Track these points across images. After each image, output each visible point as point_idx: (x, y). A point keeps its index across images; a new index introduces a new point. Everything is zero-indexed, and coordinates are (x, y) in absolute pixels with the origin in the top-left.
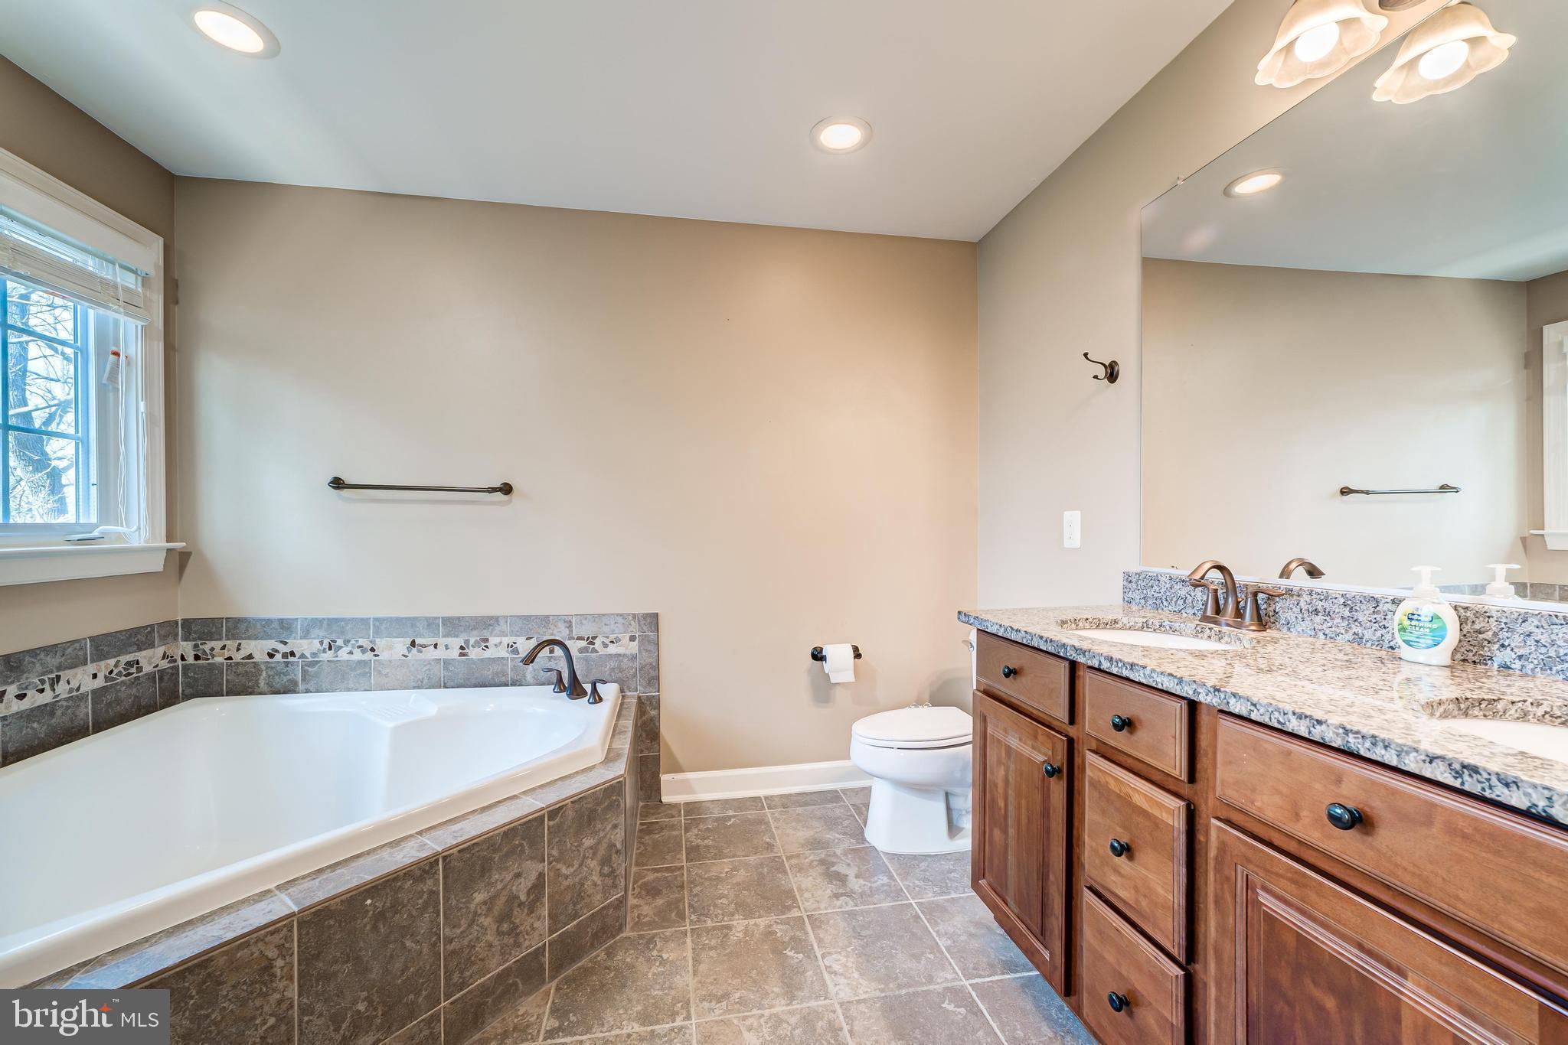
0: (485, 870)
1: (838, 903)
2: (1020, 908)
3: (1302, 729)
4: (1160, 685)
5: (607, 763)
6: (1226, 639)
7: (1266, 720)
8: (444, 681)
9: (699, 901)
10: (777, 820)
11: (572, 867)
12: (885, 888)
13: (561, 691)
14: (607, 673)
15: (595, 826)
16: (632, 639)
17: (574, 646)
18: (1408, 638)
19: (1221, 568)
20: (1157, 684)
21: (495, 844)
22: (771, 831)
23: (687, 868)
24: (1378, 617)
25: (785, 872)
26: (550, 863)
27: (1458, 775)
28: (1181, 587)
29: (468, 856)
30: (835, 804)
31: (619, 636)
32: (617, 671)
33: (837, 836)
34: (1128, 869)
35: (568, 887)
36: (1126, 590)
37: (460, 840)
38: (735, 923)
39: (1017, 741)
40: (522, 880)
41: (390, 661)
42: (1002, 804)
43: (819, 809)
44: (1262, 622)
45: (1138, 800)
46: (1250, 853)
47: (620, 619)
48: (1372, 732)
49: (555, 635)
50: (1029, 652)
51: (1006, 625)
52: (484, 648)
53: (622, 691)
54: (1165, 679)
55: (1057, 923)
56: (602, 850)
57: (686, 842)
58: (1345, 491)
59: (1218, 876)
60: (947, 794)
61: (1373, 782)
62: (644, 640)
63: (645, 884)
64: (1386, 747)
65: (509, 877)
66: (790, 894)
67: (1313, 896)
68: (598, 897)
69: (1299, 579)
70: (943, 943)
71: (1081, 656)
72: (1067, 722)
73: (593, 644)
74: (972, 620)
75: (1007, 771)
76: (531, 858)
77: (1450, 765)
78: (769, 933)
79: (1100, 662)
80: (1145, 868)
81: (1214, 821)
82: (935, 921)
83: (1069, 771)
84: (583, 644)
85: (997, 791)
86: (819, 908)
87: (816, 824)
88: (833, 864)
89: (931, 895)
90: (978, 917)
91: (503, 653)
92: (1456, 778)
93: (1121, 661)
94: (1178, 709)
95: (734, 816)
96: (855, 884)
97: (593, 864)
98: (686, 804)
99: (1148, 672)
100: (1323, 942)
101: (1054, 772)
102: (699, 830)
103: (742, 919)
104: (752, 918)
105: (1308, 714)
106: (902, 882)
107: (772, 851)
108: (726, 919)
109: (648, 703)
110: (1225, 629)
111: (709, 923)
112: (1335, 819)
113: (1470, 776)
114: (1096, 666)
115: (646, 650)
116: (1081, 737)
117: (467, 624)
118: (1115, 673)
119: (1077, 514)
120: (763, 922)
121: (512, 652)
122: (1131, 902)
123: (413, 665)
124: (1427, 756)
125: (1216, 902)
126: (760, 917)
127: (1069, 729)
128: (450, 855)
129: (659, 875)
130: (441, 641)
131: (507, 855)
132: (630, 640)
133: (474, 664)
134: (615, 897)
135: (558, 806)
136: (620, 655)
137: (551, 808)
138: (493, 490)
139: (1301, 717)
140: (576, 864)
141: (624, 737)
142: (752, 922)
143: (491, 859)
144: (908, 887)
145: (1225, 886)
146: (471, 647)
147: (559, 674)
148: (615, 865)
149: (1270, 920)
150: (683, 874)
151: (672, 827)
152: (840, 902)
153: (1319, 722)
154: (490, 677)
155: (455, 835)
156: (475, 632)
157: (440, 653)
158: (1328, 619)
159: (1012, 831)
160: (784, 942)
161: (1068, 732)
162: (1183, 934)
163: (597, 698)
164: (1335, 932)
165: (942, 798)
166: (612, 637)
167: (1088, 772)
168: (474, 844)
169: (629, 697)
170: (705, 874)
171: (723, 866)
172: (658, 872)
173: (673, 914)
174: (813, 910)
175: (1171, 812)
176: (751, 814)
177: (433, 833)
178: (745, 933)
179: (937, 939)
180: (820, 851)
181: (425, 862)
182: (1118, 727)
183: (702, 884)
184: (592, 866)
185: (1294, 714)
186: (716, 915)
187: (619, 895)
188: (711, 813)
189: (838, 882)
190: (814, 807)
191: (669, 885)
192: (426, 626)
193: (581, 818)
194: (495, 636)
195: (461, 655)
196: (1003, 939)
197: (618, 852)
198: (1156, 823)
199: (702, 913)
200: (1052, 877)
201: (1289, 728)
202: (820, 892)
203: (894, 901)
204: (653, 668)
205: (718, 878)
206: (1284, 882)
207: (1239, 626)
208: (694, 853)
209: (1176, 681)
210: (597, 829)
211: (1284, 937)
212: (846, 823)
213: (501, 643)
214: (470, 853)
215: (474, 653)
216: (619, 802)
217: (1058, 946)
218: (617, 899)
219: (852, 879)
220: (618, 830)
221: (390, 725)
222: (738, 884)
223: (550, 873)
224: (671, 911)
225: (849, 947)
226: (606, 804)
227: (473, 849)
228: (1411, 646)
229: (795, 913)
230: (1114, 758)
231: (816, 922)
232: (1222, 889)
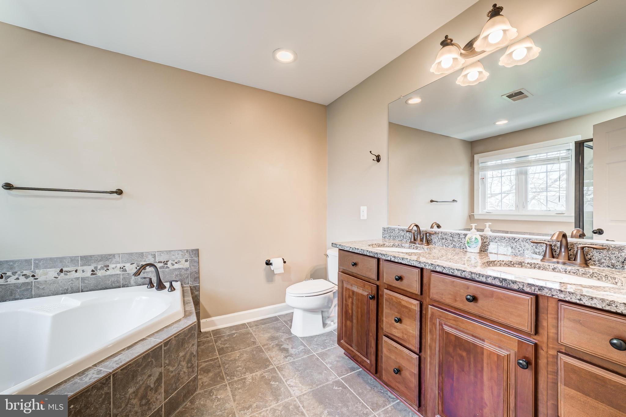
0: (134, 376)
1: (287, 360)
2: (358, 347)
3: (458, 274)
4: (413, 264)
5: (186, 317)
6: (419, 248)
7: (448, 272)
8: (81, 288)
9: (229, 370)
10: (255, 331)
11: (175, 367)
12: (304, 350)
13: (151, 287)
14: (174, 277)
15: (184, 346)
16: (186, 261)
17: (158, 265)
18: (469, 245)
19: (417, 226)
20: (411, 264)
21: (139, 363)
22: (253, 336)
23: (220, 358)
24: (460, 240)
25: (263, 352)
26: (165, 367)
27: (501, 282)
28: (402, 232)
29: (126, 371)
30: (277, 322)
31: (180, 260)
32: (179, 276)
33: (281, 334)
34: (400, 326)
35: (173, 376)
36: (383, 234)
37: (121, 364)
38: (247, 376)
39: (357, 289)
40: (152, 377)
41: (46, 281)
42: (350, 311)
43: (271, 324)
44: (428, 242)
45: (403, 303)
46: (441, 314)
47: (180, 253)
48: (479, 272)
49: (147, 261)
50: (361, 257)
51: (353, 247)
52: (107, 270)
53: (182, 285)
54: (414, 262)
55: (373, 350)
56: (188, 356)
57: (216, 347)
58: (432, 201)
59: (431, 323)
60: (322, 311)
61: (478, 287)
62: (192, 261)
63: (202, 368)
64: (483, 277)
65: (146, 377)
66: (267, 360)
67: (460, 324)
68: (186, 378)
69: (435, 229)
70: (328, 366)
71: (383, 257)
72: (377, 280)
73: (167, 264)
74: (338, 246)
75: (353, 299)
76: (156, 366)
77: (499, 279)
78: (263, 377)
79: (391, 258)
80: (406, 325)
81: (429, 306)
82: (324, 359)
83: (377, 297)
84: (162, 264)
85: (348, 307)
86: (280, 363)
87: (271, 331)
88: (282, 345)
89: (320, 350)
90: (338, 354)
91: (118, 272)
92: (501, 283)
93: (398, 257)
94: (417, 271)
95: (236, 333)
96: (292, 351)
97: (184, 363)
98: (213, 331)
99: (408, 260)
100: (462, 337)
101: (373, 298)
102: (221, 341)
103: (250, 374)
104: (253, 373)
105: (461, 269)
106: (309, 347)
107: (255, 344)
108: (242, 375)
109: (194, 289)
110: (418, 245)
111: (236, 379)
112: (468, 300)
113: (505, 282)
114: (389, 260)
115: (193, 266)
116: (381, 284)
117: (96, 259)
118: (396, 261)
119: (366, 207)
120: (258, 373)
121: (122, 271)
122: (401, 337)
123: (61, 282)
124: (494, 278)
125: (430, 331)
126: (257, 372)
127: (377, 282)
128: (116, 373)
129: (208, 363)
130: (80, 268)
131: (145, 367)
132: (185, 262)
133: (100, 278)
134: (193, 376)
135: (168, 340)
136: (180, 269)
137: (165, 341)
138: (112, 192)
139: (458, 270)
140: (176, 365)
141: (190, 305)
142: (254, 374)
143: (137, 370)
144: (312, 349)
145: (433, 326)
146: (98, 271)
147: (151, 279)
148: (193, 362)
149: (447, 333)
150: (219, 361)
151: (209, 342)
152: (288, 359)
153: (464, 271)
154: (110, 284)
155: (117, 362)
156: (101, 263)
157: (79, 275)
158: (446, 241)
159: (355, 321)
160: (270, 379)
161: (376, 283)
162: (419, 344)
163: (172, 288)
164: (465, 333)
165: (320, 313)
166: (176, 261)
167: (385, 296)
168: (129, 365)
169: (185, 287)
170: (229, 359)
171: (237, 354)
172: (207, 362)
173: (219, 378)
174: (278, 364)
175: (415, 305)
176: (243, 331)
177: (103, 364)
178: (252, 379)
179: (326, 365)
180: (275, 341)
181: (103, 379)
182: (397, 280)
183: (228, 363)
184: (183, 364)
185: (456, 269)
186: (238, 375)
187: (195, 375)
188: (225, 333)
189: (285, 352)
190: (268, 324)
191: (213, 366)
192: (69, 261)
193: (178, 344)
194: (113, 264)
195: (92, 274)
196: (348, 360)
197: (194, 356)
198: (410, 310)
199: (232, 375)
200: (371, 334)
201: (455, 274)
202: (279, 357)
203: (308, 355)
204: (196, 273)
205: (235, 359)
206: (451, 321)
207: (422, 244)
208: (222, 351)
209: (418, 262)
210: (185, 347)
211: (451, 338)
212: (283, 328)
213: (116, 267)
214: (127, 370)
215: (100, 273)
216: (195, 334)
217: (373, 358)
218: (194, 377)
219: (290, 349)
220: (194, 346)
221: (51, 315)
222: (244, 360)
223: (165, 372)
224: (217, 377)
225: (295, 375)
226: (189, 335)
227: (128, 367)
228: (470, 247)
229: (271, 367)
230: (394, 290)
231: (280, 369)
232: (432, 327)
